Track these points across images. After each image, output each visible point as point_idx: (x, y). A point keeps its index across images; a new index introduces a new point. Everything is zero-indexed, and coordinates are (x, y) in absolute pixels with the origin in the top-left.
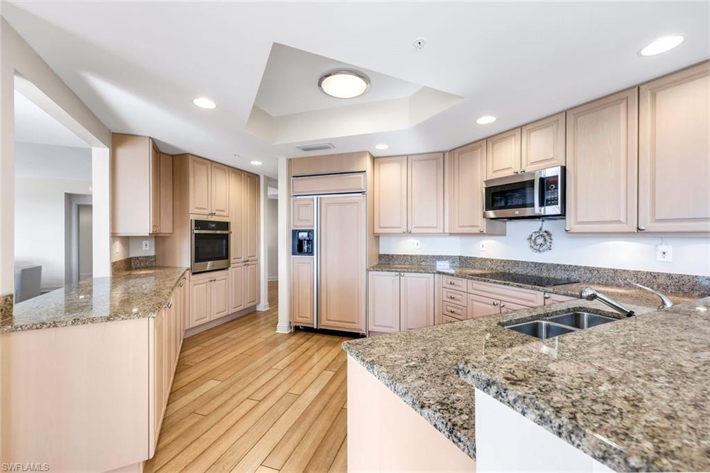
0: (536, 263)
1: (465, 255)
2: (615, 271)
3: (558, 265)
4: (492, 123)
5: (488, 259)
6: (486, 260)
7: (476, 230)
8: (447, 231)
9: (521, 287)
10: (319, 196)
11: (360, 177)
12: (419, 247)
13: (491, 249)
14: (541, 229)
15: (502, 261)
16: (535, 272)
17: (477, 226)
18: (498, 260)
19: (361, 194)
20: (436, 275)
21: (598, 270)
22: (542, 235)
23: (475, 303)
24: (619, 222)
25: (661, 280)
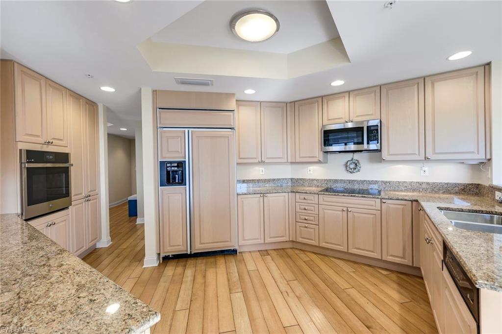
0: (350, 181)
1: (296, 177)
2: (399, 182)
3: (365, 181)
4: (341, 85)
5: (314, 180)
6: (313, 180)
7: (316, 160)
8: (289, 160)
9: (364, 197)
10: (190, 130)
11: (230, 115)
12: (263, 173)
13: (315, 172)
14: (352, 159)
15: (325, 180)
16: (349, 186)
17: (316, 157)
18: (322, 180)
19: (230, 130)
20: (290, 194)
21: (389, 182)
22: (354, 163)
23: (326, 211)
24: (415, 154)
25: (424, 186)
